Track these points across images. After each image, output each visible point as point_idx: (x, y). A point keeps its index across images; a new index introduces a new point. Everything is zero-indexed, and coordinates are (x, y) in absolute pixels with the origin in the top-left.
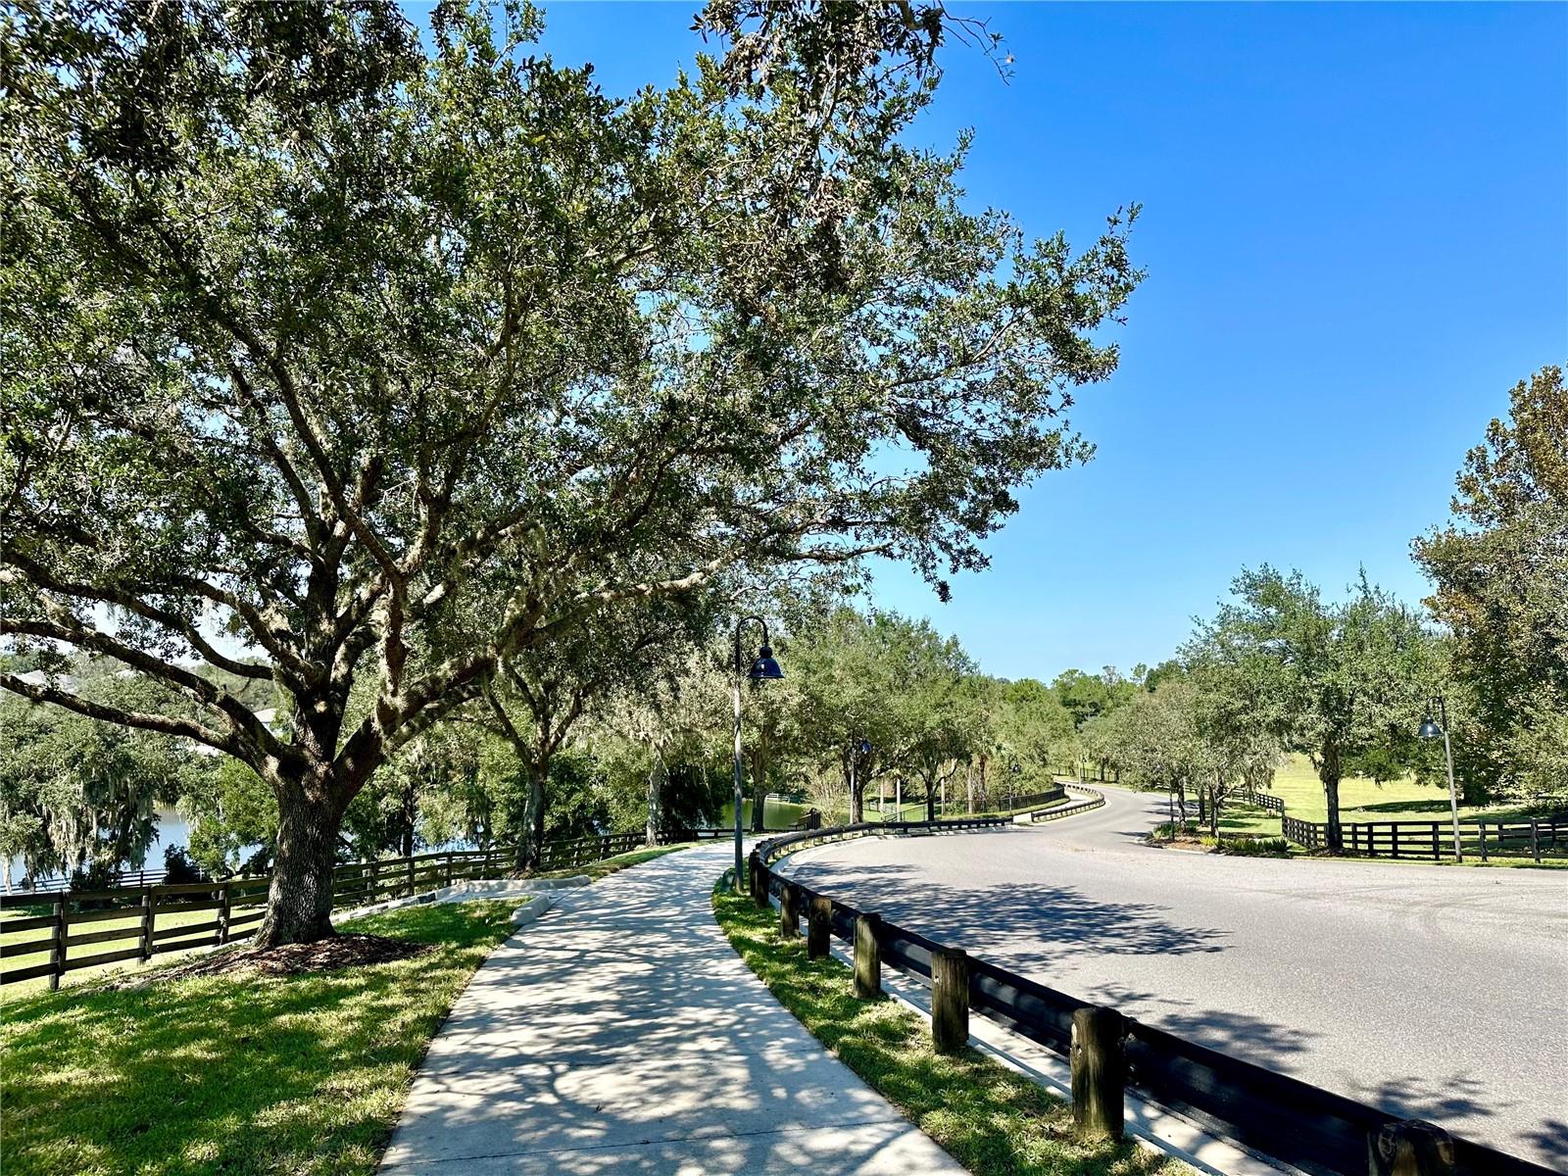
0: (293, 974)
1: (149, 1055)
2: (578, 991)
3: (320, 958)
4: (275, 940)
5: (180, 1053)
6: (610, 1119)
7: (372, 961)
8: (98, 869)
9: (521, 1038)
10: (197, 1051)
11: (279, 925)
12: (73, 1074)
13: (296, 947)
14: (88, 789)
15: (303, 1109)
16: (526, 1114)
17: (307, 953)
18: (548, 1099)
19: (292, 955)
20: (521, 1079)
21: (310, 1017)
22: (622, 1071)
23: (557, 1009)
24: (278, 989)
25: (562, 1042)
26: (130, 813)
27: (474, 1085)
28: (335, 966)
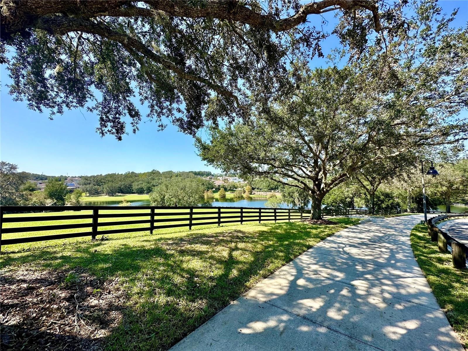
0: (314, 224)
1: (288, 231)
2: (362, 236)
3: (319, 222)
4: (312, 219)
5: (292, 231)
6: (350, 256)
7: (327, 224)
8: (302, 207)
9: (344, 240)
10: (294, 231)
11: (313, 216)
12: (279, 231)
13: (315, 220)
14: (299, 195)
15: (301, 241)
16: (335, 251)
17: (317, 221)
18: (341, 250)
19: (315, 221)
20: (338, 246)
21: (312, 230)
22: (359, 250)
23: (355, 238)
24: (311, 225)
25: (351, 243)
26: (305, 199)
27: (330, 245)
28: (320, 224)
